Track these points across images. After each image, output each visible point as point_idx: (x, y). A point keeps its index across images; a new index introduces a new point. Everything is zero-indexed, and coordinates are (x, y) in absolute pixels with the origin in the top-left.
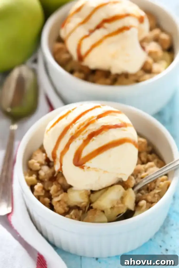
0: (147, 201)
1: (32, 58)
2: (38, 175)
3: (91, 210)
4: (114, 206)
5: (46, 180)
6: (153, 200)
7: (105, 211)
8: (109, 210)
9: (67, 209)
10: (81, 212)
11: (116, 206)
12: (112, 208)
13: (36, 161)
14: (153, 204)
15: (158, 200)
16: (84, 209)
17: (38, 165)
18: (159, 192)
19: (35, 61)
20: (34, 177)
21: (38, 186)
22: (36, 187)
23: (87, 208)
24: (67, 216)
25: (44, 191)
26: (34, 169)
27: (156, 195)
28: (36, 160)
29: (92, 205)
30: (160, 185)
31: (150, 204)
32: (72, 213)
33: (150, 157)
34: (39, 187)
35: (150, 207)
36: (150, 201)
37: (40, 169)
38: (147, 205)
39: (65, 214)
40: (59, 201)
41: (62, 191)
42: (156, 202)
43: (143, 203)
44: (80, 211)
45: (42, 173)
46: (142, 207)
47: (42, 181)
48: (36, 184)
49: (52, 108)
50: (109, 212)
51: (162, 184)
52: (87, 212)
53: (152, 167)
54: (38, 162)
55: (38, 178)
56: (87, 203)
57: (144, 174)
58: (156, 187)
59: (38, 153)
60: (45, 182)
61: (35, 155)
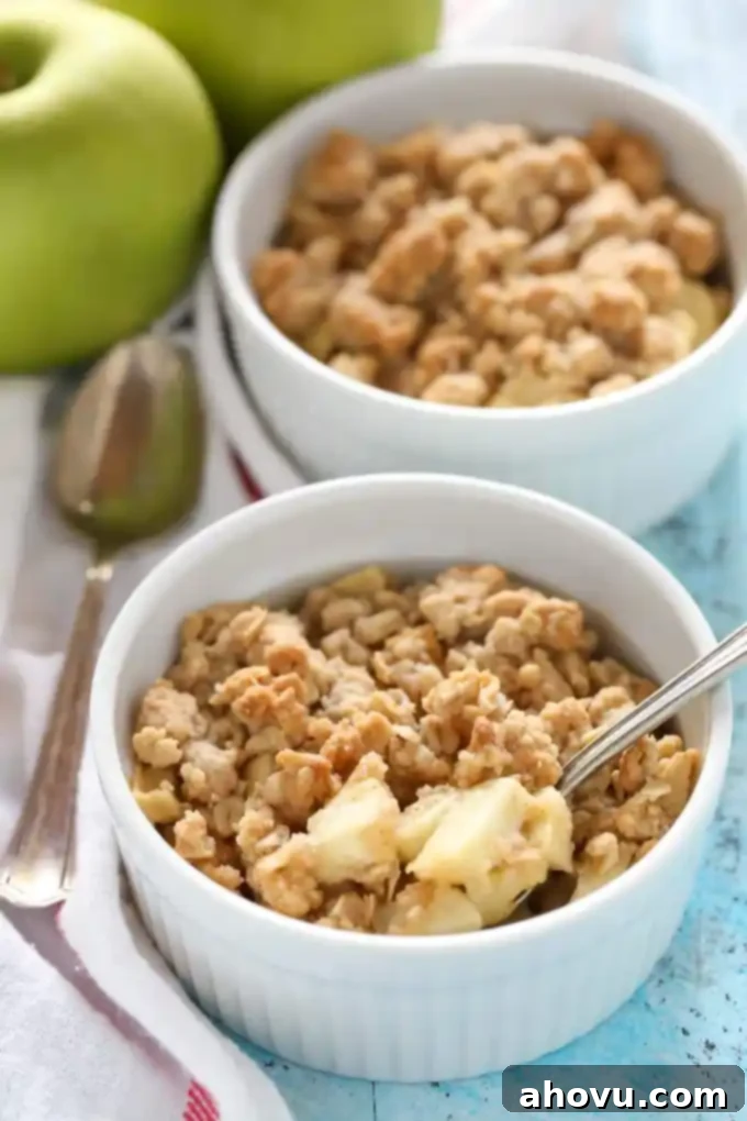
0: (621, 838)
1: (175, 314)
2: (179, 781)
3: (409, 887)
4: (504, 862)
5: (214, 797)
6: (644, 831)
7: (469, 887)
8: (486, 881)
9: (317, 896)
10: (371, 899)
11: (511, 860)
12: (496, 870)
13: (163, 731)
14: (646, 844)
15: (662, 831)
16: (381, 891)
17: (173, 743)
18: (662, 798)
19: (188, 323)
20: (165, 792)
21: (191, 823)
22: (180, 828)
23: (392, 885)
24: (323, 920)
25: (211, 841)
26: (159, 761)
27: (654, 811)
28: (158, 726)
29: (409, 869)
30: (662, 769)
31: (633, 847)
32: (338, 907)
34: (192, 826)
35: (633, 859)
36: (630, 833)
37: (184, 760)
38: (621, 853)
39: (313, 915)
40: (281, 871)
41: (284, 830)
42: (659, 838)
43: (604, 842)
44: (366, 897)
45: (193, 774)
46: (601, 859)
47: (198, 804)
48: (181, 816)
49: (253, 491)
50: (483, 887)
51: (668, 764)
52: (394, 898)
54: (170, 735)
55: (180, 793)
56: (393, 864)
57: (590, 734)
58: (649, 779)
59: (162, 697)
60: (215, 804)
61: (154, 709)
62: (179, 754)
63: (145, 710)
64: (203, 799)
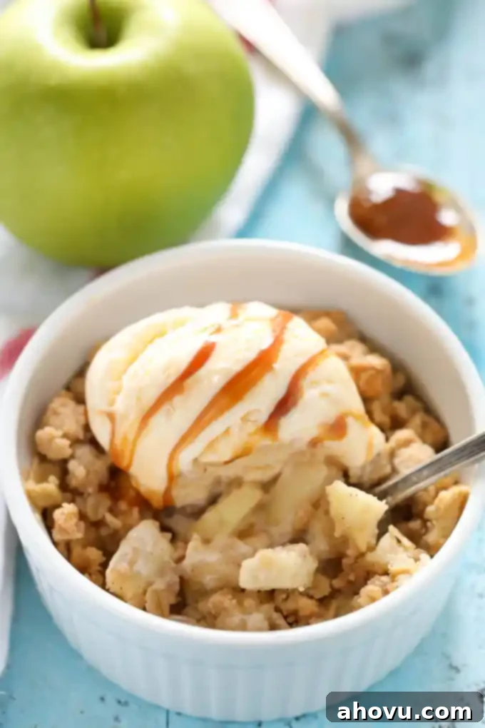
5: (90, 490)
13: (60, 433)
17: (66, 442)
20: (51, 485)
21: (66, 513)
22: (58, 514)
25: (82, 524)
26: (53, 455)
28: (57, 428)
33: (401, 408)
34: (69, 516)
37: (72, 457)
45: (78, 470)
48: (58, 506)
53: (407, 443)
54: (65, 436)
55: (64, 486)
59: (64, 405)
60: (89, 495)
61: (56, 413)
62: (68, 452)
63: (49, 413)
64: (81, 490)
